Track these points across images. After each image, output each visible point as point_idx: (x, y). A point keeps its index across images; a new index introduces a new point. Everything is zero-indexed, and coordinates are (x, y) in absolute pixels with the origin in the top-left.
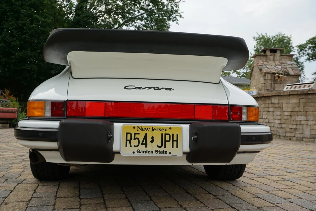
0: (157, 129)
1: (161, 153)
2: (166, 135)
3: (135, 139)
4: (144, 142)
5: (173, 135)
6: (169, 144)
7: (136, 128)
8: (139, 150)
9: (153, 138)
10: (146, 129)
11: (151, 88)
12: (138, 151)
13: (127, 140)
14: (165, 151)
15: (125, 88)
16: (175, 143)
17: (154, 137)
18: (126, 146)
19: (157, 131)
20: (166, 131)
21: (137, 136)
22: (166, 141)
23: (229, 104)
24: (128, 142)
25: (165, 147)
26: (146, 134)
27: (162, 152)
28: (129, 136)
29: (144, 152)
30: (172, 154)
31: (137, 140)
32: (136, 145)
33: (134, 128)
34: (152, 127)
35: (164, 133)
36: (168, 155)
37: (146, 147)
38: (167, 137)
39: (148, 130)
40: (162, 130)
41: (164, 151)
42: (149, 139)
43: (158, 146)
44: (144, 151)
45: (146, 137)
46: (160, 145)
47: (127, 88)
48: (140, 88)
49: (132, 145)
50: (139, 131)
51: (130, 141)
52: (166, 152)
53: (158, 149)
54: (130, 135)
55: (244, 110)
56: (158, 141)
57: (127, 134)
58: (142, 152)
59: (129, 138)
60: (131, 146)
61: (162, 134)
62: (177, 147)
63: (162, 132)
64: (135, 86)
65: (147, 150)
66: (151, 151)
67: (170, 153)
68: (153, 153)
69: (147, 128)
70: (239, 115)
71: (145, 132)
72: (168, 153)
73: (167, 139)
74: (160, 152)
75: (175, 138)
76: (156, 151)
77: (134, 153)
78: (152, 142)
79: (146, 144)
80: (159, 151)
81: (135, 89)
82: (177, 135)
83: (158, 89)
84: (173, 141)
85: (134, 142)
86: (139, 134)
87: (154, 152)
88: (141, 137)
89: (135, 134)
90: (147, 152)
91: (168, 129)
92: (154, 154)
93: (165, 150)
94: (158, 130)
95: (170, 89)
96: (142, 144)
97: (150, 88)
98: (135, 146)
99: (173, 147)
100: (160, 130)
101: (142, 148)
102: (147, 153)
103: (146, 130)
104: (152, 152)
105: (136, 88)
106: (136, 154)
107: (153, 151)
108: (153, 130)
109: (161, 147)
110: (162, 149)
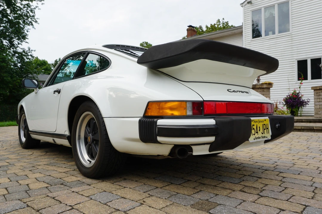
1: (263, 138)
3: (253, 129)
5: (266, 124)
7: (253, 121)
9: (259, 127)
26: (257, 125)
32: (254, 133)
34: (259, 120)
35: (263, 123)
36: (266, 139)
37: (258, 134)
42: (258, 129)
45: (257, 127)
46: (262, 133)
50: (254, 123)
56: (261, 130)
58: (257, 138)
60: (252, 135)
67: (267, 137)
73: (265, 128)
77: (254, 139)
78: (259, 130)
84: (267, 129)
87: (261, 138)
88: (255, 128)
89: (253, 125)
90: (259, 138)
93: (265, 135)
99: (267, 133)
100: (261, 121)
108: (259, 122)
109: (263, 134)
110: (263, 135)
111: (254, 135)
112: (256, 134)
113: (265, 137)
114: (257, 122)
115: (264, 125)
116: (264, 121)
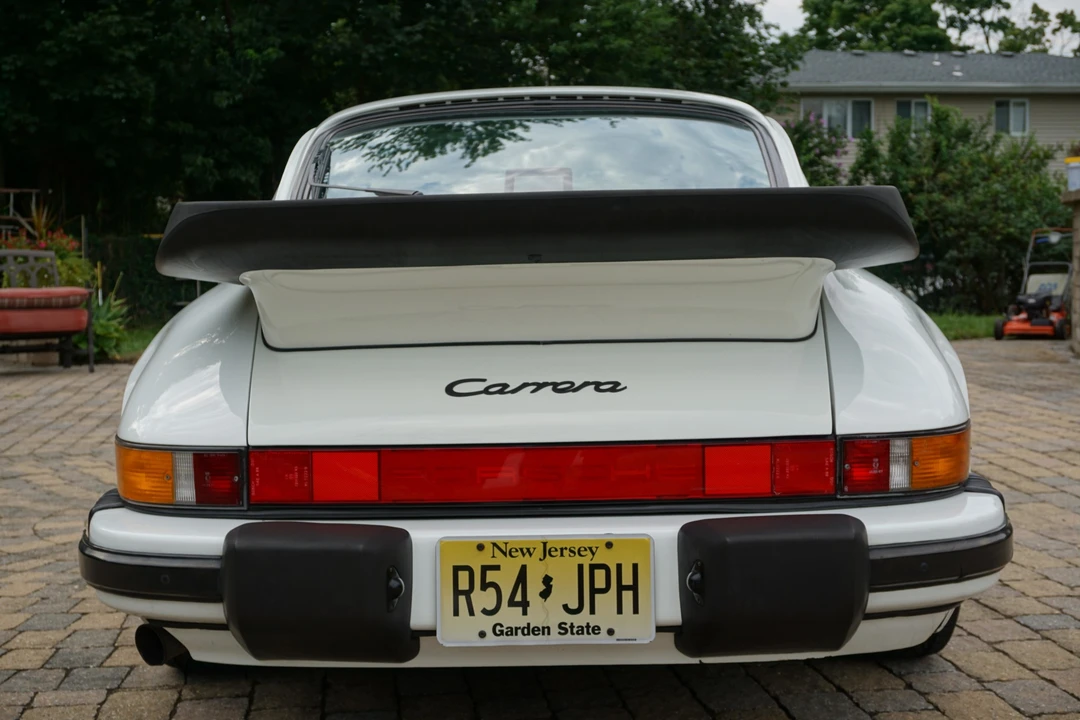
0: (562, 549)
1: (578, 633)
2: (593, 567)
3: (485, 586)
4: (518, 598)
5: (619, 567)
6: (606, 602)
7: (489, 548)
8: (501, 626)
9: (547, 580)
10: (521, 550)
11: (545, 384)
12: (498, 628)
13: (457, 592)
14: (592, 625)
15: (450, 390)
16: (628, 596)
17: (551, 579)
18: (456, 613)
19: (562, 555)
20: (593, 554)
21: (491, 576)
22: (594, 591)
23: (839, 432)
24: (462, 599)
25: (592, 611)
26: (524, 569)
27: (581, 630)
28: (463, 576)
29: (519, 631)
30: (617, 635)
31: (491, 591)
32: (491, 606)
33: (481, 547)
34: (545, 544)
35: (586, 561)
36: (602, 638)
37: (525, 613)
38: (600, 575)
39: (531, 555)
40: (579, 550)
41: (588, 626)
42: (535, 586)
43: (565, 607)
44: (517, 629)
45: (522, 578)
46: (574, 605)
47: (456, 389)
48: (503, 389)
49: (477, 609)
50: (500, 559)
51: (468, 593)
52: (596, 630)
53: (569, 619)
54: (467, 573)
55: (899, 448)
56: (566, 591)
57: (457, 569)
58: (512, 631)
59: (464, 585)
60: (472, 613)
61: (581, 567)
62: (636, 611)
63: (578, 560)
64: (484, 380)
65: (529, 624)
66: (544, 628)
67: (611, 631)
68: (549, 634)
69: (524, 547)
70: (875, 472)
71: (520, 560)
72: (604, 631)
73: (600, 583)
74: (575, 630)
75: (627, 580)
76: (560, 626)
77: (482, 635)
78: (545, 594)
79: (524, 605)
80: (572, 626)
81: (483, 395)
82: (635, 567)
83: (572, 388)
84: (621, 588)
85: (483, 599)
86: (497, 568)
87: (555, 630)
88: (506, 579)
89: (485, 569)
90: (529, 630)
91: (603, 547)
92: (555, 638)
93: (593, 621)
94: (566, 552)
95: (615, 387)
96: (512, 603)
97: (540, 386)
98: (485, 612)
99: (620, 611)
100: (571, 551)
101: (510, 616)
102: (529, 634)
103: (524, 555)
104: (546, 630)
105: (486, 391)
106: (491, 640)
107: (548, 628)
108: (547, 552)
109: (575, 612)
111: (490, 612)
112: (509, 611)
113: (590, 629)
114: (527, 552)
115: (600, 573)
116: (602, 550)
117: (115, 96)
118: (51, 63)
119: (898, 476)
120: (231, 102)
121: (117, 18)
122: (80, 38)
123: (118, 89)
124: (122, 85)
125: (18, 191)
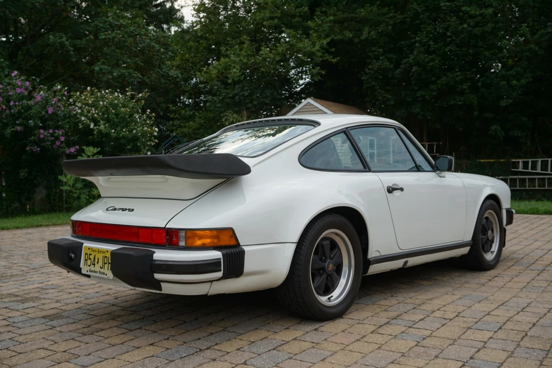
1: (101, 274)
5: (109, 257)
6: (106, 266)
7: (90, 249)
9: (98, 259)
12: (90, 270)
13: (86, 260)
15: (107, 210)
18: (85, 265)
20: (105, 253)
21: (90, 257)
24: (86, 262)
25: (104, 269)
26: (95, 255)
31: (90, 260)
32: (90, 264)
34: (97, 249)
35: (104, 255)
36: (104, 276)
37: (94, 267)
42: (96, 261)
43: (100, 267)
45: (95, 258)
47: (109, 209)
48: (115, 210)
50: (92, 253)
53: (101, 270)
55: (183, 234)
56: (101, 263)
57: (86, 254)
58: (92, 271)
59: (86, 258)
60: (87, 265)
61: (103, 257)
64: (114, 207)
65: (94, 270)
67: (106, 275)
70: (174, 240)
71: (96, 253)
73: (106, 262)
76: (99, 272)
77: (87, 271)
78: (98, 263)
79: (94, 265)
84: (109, 263)
85: (89, 262)
88: (92, 258)
89: (90, 255)
90: (95, 272)
92: (98, 275)
95: (133, 210)
96: (93, 264)
97: (120, 209)
99: (108, 270)
100: (102, 252)
105: (112, 210)
106: (89, 273)
108: (99, 252)
109: (102, 268)
110: (102, 270)
111: (89, 266)
112: (92, 266)
113: (103, 273)
114: (96, 251)
115: (106, 258)
116: (107, 253)
117: (459, 103)
118: (434, 94)
119: (182, 243)
120: (508, 103)
121: (459, 73)
122: (444, 83)
123: (460, 101)
124: (462, 99)
125: (429, 143)
